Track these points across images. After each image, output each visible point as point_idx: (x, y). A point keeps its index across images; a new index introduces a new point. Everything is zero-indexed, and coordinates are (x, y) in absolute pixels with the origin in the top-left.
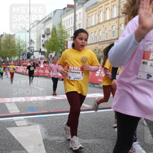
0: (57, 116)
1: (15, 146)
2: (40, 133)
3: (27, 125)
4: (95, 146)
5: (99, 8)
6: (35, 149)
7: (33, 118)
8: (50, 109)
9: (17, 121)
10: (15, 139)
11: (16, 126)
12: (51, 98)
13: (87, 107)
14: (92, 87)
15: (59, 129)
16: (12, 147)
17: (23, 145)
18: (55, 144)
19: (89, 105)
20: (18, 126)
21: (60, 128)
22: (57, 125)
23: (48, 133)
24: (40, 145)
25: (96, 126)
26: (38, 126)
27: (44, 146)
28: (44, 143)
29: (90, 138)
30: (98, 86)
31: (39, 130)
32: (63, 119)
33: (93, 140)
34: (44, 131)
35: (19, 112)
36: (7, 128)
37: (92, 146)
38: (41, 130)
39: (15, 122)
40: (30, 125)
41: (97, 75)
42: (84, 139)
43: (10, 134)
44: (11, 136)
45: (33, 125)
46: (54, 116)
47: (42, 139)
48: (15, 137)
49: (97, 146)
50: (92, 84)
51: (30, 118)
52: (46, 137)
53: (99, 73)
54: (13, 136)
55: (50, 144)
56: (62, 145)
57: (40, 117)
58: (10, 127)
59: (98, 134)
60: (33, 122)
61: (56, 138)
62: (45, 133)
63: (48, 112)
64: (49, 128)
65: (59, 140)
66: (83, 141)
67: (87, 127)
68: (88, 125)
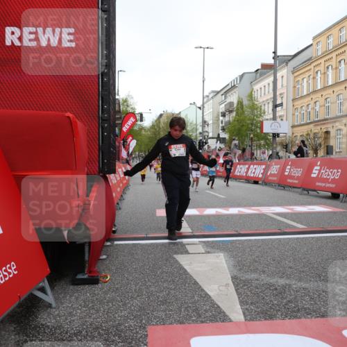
0: (250, 240)
1: (189, 284)
2: (226, 266)
3: (203, 252)
4: (320, 294)
5: (314, 66)
6: (220, 290)
7: (213, 241)
8: (238, 229)
9: (188, 244)
10: (188, 274)
11: (187, 252)
12: (239, 211)
14: (305, 194)
15: (256, 261)
16: (185, 285)
17: (200, 284)
18: (252, 285)
19: (302, 224)
20: (191, 252)
21: (257, 259)
22: (251, 255)
23: (238, 268)
24: (227, 285)
25: (318, 260)
26: (222, 254)
27: (234, 290)
28: (233, 282)
29: (311, 281)
30: (315, 193)
31: (224, 261)
32: (260, 246)
33: (316, 283)
34: (231, 263)
35: (191, 231)
36: (175, 256)
37: (313, 293)
38: (226, 261)
39: (187, 246)
40: (209, 252)
41: (313, 175)
42: (300, 280)
43: (180, 265)
44: (181, 268)
45: (214, 253)
46: (246, 240)
47: (229, 276)
48: (188, 271)
50: (304, 189)
51: (208, 242)
52: (235, 272)
53: (317, 172)
54: (185, 267)
55: (244, 285)
56: (263, 288)
57: (223, 241)
58: (178, 254)
59: (323, 274)
60: (212, 247)
61: (253, 276)
62: (235, 266)
63: (235, 233)
64: (240, 259)
65: (257, 280)
66: (299, 284)
67: (304, 260)
68: (304, 258)
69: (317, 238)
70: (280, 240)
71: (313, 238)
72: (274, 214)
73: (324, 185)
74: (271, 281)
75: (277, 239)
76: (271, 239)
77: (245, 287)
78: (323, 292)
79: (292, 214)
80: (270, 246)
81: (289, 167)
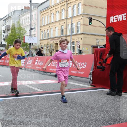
4: (45, 124)
5: (50, 11)
8: (8, 93)
13: (39, 92)
14: (44, 74)
15: (15, 110)
18: (11, 123)
19: (41, 89)
21: (16, 109)
22: (13, 107)
23: (5, 114)
25: (46, 107)
27: (1, 126)
28: (1, 122)
29: (41, 118)
30: (49, 74)
32: (19, 102)
33: (44, 119)
37: (42, 124)
46: (11, 99)
49: (47, 124)
50: (44, 72)
52: (3, 117)
55: (7, 124)
59: (48, 114)
61: (12, 118)
62: (3, 113)
63: (6, 95)
64: (7, 109)
65: (14, 120)
66: (36, 120)
67: (39, 108)
68: (40, 107)
69: (48, 96)
70: (29, 98)
71: (45, 96)
72: (28, 84)
73: (53, 70)
74: (22, 120)
75: (28, 98)
76: (24, 98)
77: (7, 125)
78: (47, 123)
79: (37, 84)
80: (23, 101)
81: (37, 61)
